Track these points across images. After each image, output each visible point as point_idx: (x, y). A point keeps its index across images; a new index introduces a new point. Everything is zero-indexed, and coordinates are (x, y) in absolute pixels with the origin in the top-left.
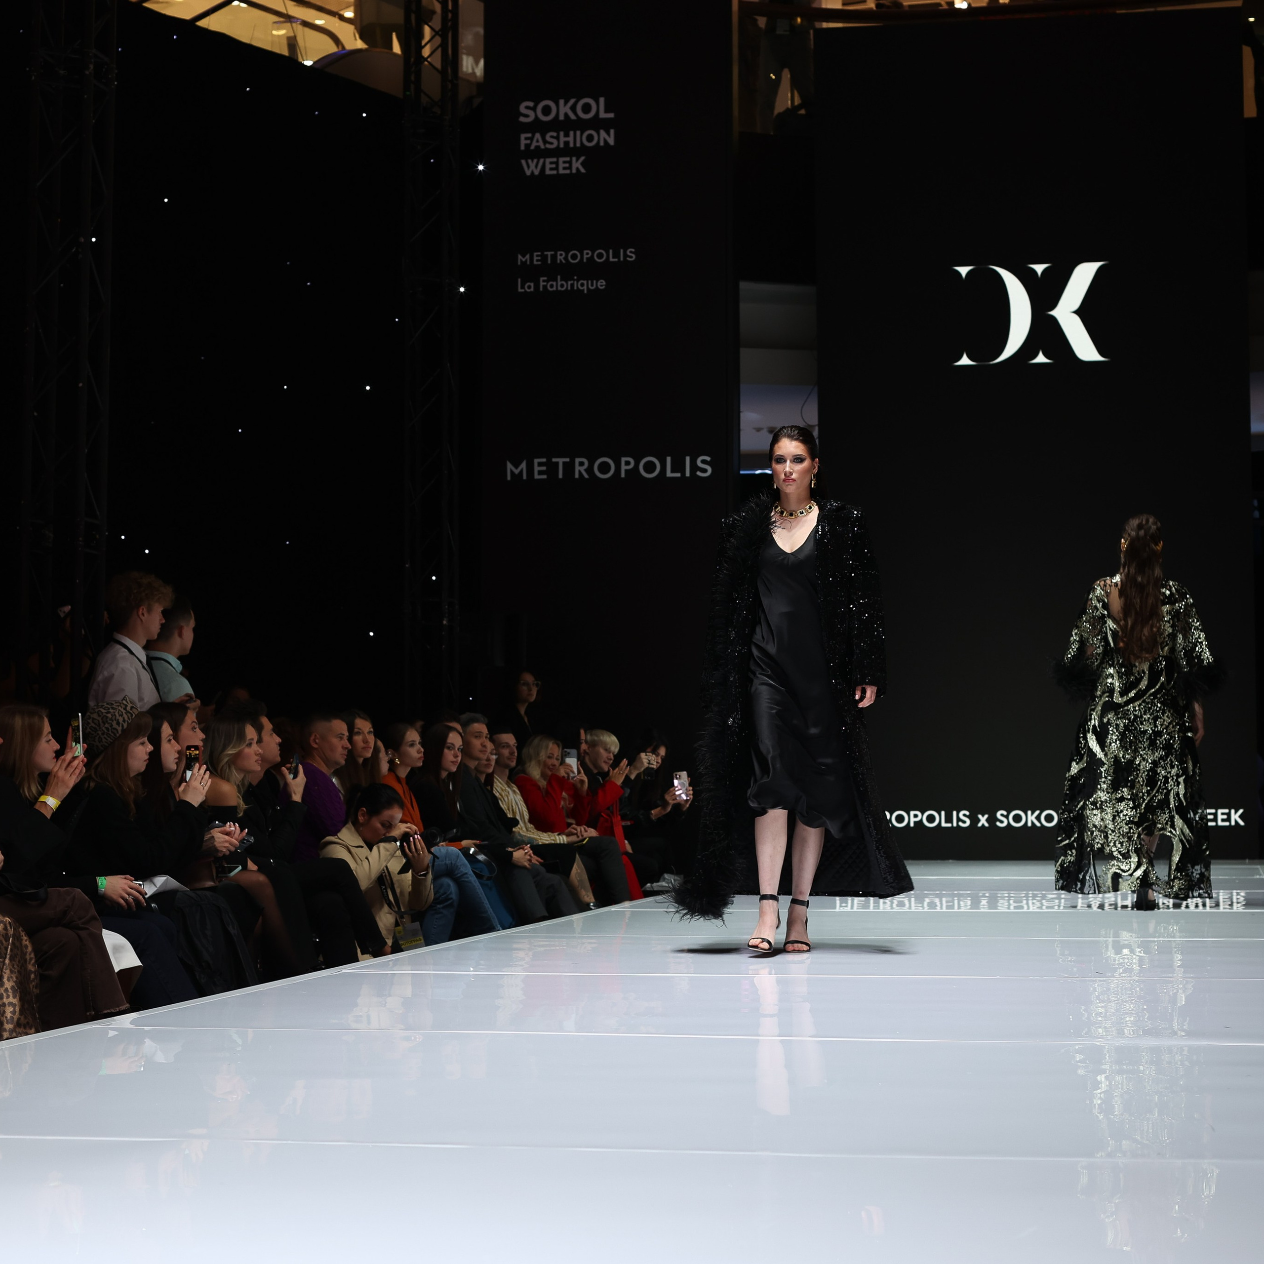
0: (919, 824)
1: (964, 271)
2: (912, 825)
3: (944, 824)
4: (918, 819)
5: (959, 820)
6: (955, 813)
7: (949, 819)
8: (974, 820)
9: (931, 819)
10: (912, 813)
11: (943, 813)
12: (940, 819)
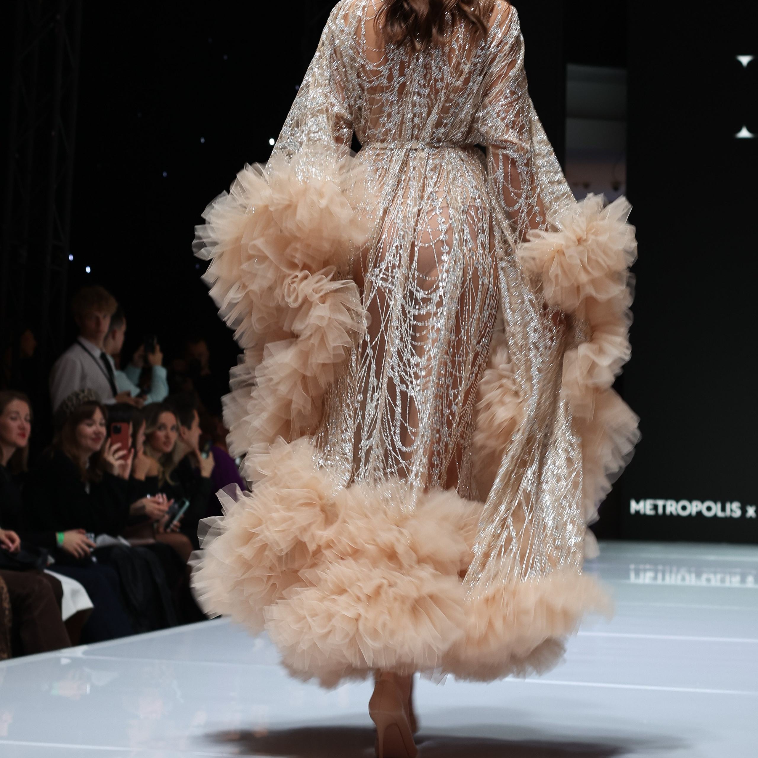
0: (699, 513)
1: (745, 60)
2: (694, 513)
3: (720, 514)
4: (698, 509)
5: (732, 510)
6: (728, 506)
7: (723, 509)
8: (744, 511)
9: (709, 509)
10: (695, 503)
11: (719, 505)
12: (716, 509)
